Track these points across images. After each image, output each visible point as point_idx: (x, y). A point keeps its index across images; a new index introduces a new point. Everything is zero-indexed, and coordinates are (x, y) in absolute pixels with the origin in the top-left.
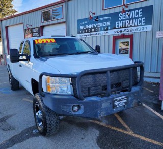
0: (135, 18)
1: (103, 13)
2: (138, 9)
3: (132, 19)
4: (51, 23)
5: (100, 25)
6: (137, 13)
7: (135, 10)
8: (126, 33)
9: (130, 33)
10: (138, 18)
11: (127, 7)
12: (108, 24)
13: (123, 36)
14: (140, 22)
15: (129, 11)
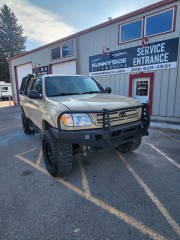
0: (157, 54)
1: (118, 48)
2: (160, 43)
3: (154, 54)
4: (60, 60)
5: (114, 62)
6: (159, 48)
7: (156, 43)
8: (145, 71)
9: (151, 70)
10: (160, 53)
11: (147, 40)
12: (124, 61)
13: (142, 75)
14: (163, 58)
15: (149, 45)
